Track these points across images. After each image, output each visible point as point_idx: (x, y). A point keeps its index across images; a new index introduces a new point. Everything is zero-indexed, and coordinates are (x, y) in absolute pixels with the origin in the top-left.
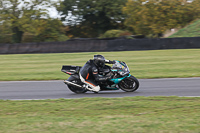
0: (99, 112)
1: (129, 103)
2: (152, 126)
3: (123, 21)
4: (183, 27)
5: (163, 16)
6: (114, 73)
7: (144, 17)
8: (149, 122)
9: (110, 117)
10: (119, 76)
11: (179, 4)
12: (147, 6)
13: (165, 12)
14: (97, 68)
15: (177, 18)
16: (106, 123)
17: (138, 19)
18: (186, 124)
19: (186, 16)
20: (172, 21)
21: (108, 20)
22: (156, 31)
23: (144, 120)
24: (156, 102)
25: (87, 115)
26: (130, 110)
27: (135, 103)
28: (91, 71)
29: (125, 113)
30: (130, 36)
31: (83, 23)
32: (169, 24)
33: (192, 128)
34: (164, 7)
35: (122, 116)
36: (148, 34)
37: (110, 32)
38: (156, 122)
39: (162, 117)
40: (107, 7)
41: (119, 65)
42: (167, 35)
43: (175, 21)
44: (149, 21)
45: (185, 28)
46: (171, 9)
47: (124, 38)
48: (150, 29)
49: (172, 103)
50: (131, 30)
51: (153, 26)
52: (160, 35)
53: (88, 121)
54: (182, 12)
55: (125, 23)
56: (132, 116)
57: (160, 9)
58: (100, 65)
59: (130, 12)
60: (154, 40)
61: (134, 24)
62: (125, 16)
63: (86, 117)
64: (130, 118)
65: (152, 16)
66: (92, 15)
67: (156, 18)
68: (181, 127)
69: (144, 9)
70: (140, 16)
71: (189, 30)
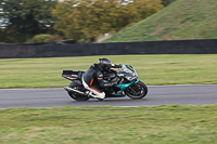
0: (26, 124)
1: (59, 114)
2: (83, 138)
3: (52, 25)
4: (117, 31)
5: (96, 19)
6: (121, 78)
7: (75, 20)
8: (81, 135)
9: (39, 129)
10: (126, 81)
11: (113, 6)
12: (79, 8)
13: (98, 15)
14: (102, 72)
15: (111, 22)
16: (33, 135)
17: (68, 23)
18: (121, 137)
19: (121, 20)
20: (105, 25)
21: (36, 24)
22: (89, 36)
23: (76, 132)
24: (89, 113)
25: (13, 126)
26: (60, 122)
27: (66, 113)
28: (95, 77)
29: (55, 125)
30: (61, 41)
31: (8, 27)
32: (103, 28)
33: (127, 141)
34: (97, 10)
35: (51, 128)
36: (79, 38)
37: (38, 37)
38: (89, 134)
39: (94, 128)
40: (35, 10)
41: (126, 70)
42: (100, 40)
43: (109, 25)
44: (81, 24)
45: (120, 32)
46: (104, 12)
47: (54, 43)
48: (82, 33)
49: (106, 113)
50: (61, 34)
51: (85, 31)
52: (93, 39)
53: (14, 133)
54: (116, 15)
55: (55, 27)
56: (62, 128)
57: (92, 12)
58: (106, 69)
59: (60, 15)
60: (86, 45)
61: (65, 28)
62: (55, 19)
63: (12, 129)
64: (60, 130)
65: (84, 19)
66: (19, 18)
67: (88, 21)
68: (116, 140)
69: (75, 12)
70: (71, 19)
71: (123, 34)
